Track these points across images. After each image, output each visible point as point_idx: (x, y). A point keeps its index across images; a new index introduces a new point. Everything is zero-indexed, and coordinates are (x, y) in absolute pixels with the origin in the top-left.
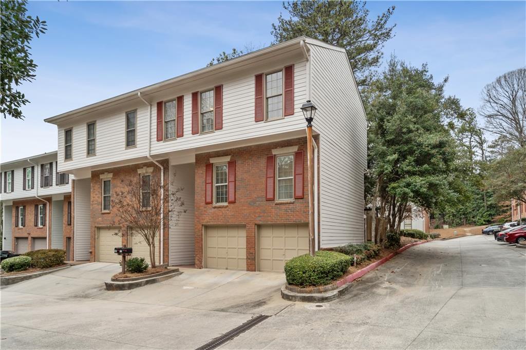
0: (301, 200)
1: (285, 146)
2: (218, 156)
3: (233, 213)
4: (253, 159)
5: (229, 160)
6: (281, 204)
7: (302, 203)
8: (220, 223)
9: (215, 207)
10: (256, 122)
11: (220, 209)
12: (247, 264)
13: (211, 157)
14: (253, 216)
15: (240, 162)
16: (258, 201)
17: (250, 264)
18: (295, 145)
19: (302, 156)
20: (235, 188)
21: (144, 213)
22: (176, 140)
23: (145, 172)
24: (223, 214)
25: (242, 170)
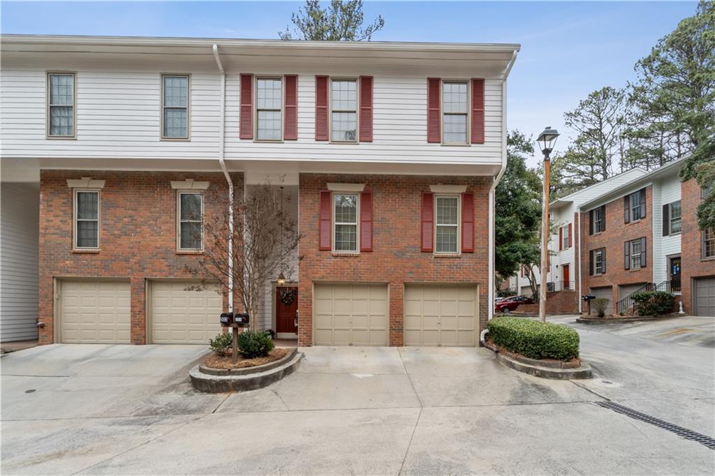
0: (470, 255)
1: (449, 184)
2: (342, 182)
3: (368, 266)
4: (400, 194)
5: (362, 190)
6: (442, 258)
7: (472, 258)
8: (345, 279)
9: (337, 256)
10: (429, 142)
11: (346, 259)
12: (390, 338)
13: (329, 182)
14: (401, 272)
15: (378, 195)
16: (408, 252)
17: (397, 337)
18: (462, 184)
19: (472, 199)
20: (372, 231)
21: (186, 257)
22: (283, 143)
23: (190, 187)
24: (351, 266)
25: (383, 207)
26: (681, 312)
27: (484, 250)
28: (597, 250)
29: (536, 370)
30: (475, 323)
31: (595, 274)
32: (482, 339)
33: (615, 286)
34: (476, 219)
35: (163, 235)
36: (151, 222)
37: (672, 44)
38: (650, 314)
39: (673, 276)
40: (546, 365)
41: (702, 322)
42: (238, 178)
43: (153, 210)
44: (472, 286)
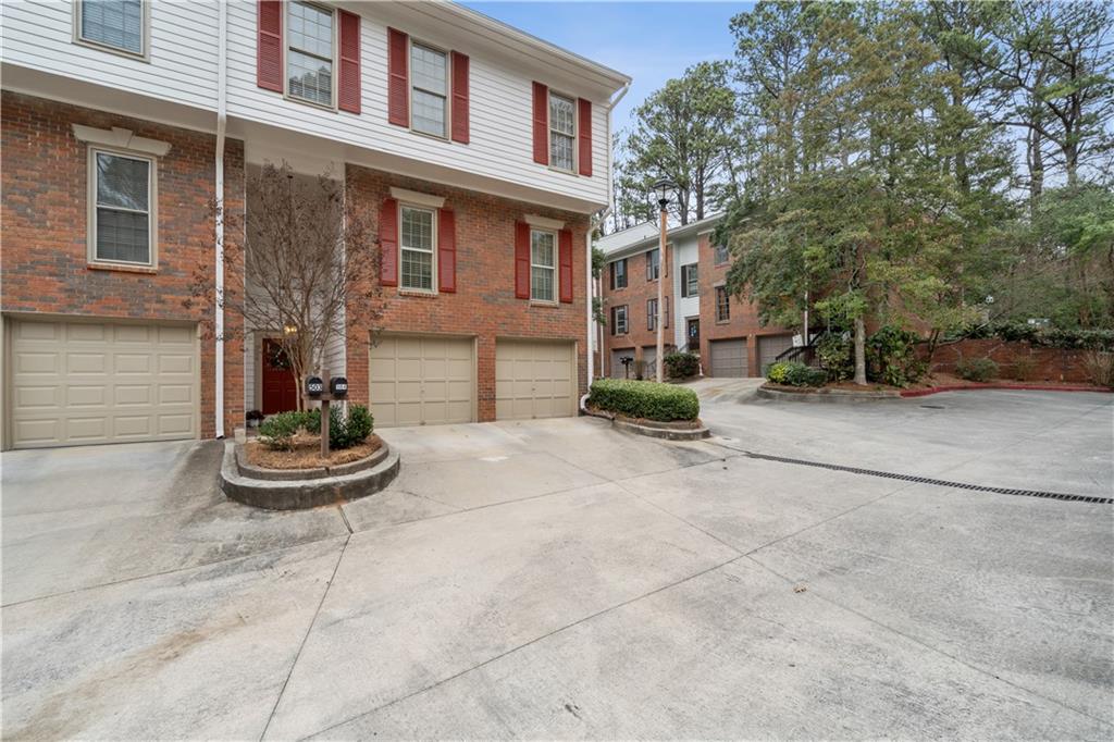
0: (568, 306)
1: (545, 216)
2: (413, 190)
3: (451, 313)
4: (490, 219)
5: (441, 206)
6: (540, 307)
7: (571, 309)
8: (419, 330)
9: (405, 296)
10: (536, 162)
11: (419, 300)
12: (479, 410)
13: (393, 185)
14: (493, 322)
15: (462, 216)
16: (500, 296)
17: (486, 408)
18: (561, 219)
19: (571, 239)
20: (454, 264)
21: (111, 276)
22: (337, 113)
23: (125, 146)
24: (427, 311)
25: (467, 232)
26: (701, 374)
27: (583, 301)
28: (618, 307)
29: (669, 433)
30: (572, 387)
31: (617, 334)
32: (583, 406)
33: (638, 348)
34: (574, 263)
35: (52, 228)
36: (17, 197)
37: (666, 100)
38: (680, 376)
39: (691, 339)
40: (677, 428)
41: (722, 383)
42: (235, 150)
43: (20, 172)
44: (568, 344)
